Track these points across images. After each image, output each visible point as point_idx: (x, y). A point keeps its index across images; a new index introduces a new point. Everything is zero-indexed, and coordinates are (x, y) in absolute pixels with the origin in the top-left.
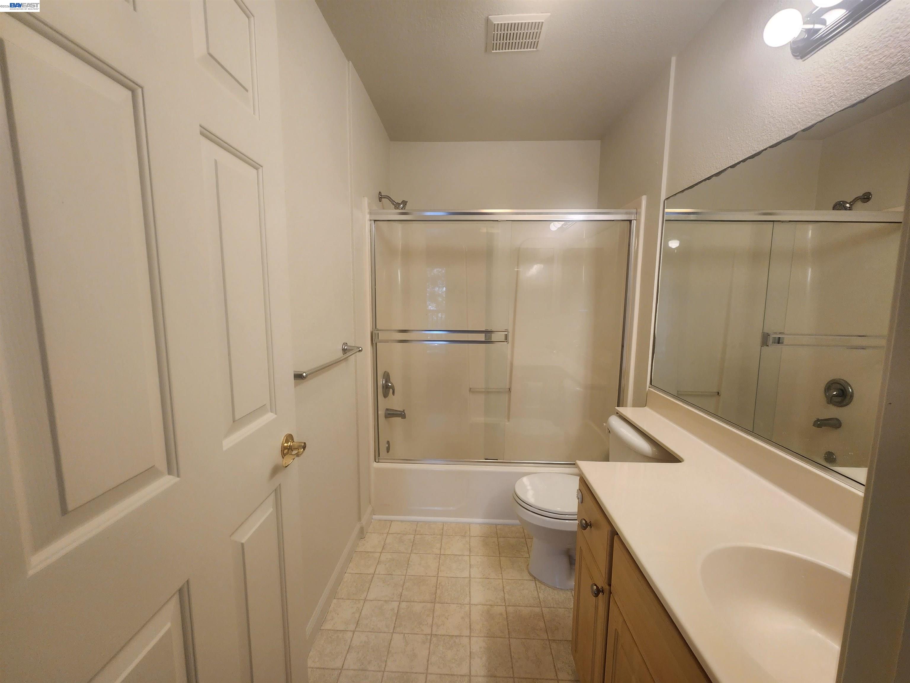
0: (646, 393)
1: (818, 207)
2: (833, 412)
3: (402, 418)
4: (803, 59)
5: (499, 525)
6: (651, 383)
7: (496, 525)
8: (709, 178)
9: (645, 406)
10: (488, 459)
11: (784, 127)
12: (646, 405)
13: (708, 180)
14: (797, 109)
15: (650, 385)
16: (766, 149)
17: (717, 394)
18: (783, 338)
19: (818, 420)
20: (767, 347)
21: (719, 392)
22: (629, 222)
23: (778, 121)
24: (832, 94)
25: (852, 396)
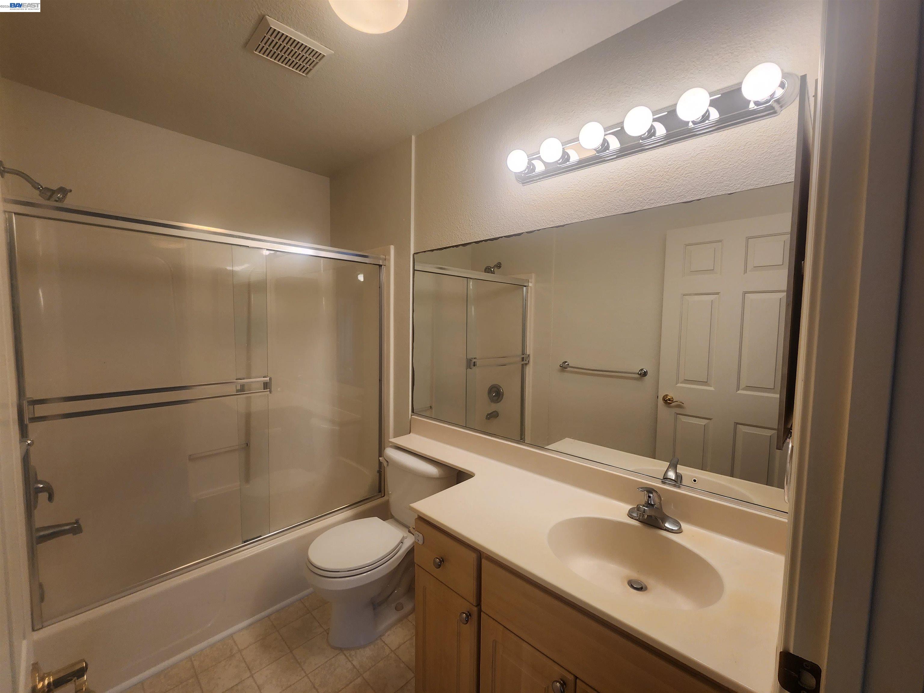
0: (409, 421)
1: (474, 268)
2: (494, 407)
3: (74, 535)
4: (524, 185)
5: (271, 615)
6: (413, 411)
7: (268, 616)
8: (457, 246)
9: (410, 433)
10: (248, 539)
11: (513, 226)
12: (410, 431)
13: (456, 247)
14: (521, 216)
15: (412, 413)
16: (502, 237)
17: (430, 407)
18: (476, 362)
19: (488, 414)
20: (470, 369)
21: (432, 406)
22: (378, 266)
23: (508, 220)
24: (543, 215)
25: (503, 395)
